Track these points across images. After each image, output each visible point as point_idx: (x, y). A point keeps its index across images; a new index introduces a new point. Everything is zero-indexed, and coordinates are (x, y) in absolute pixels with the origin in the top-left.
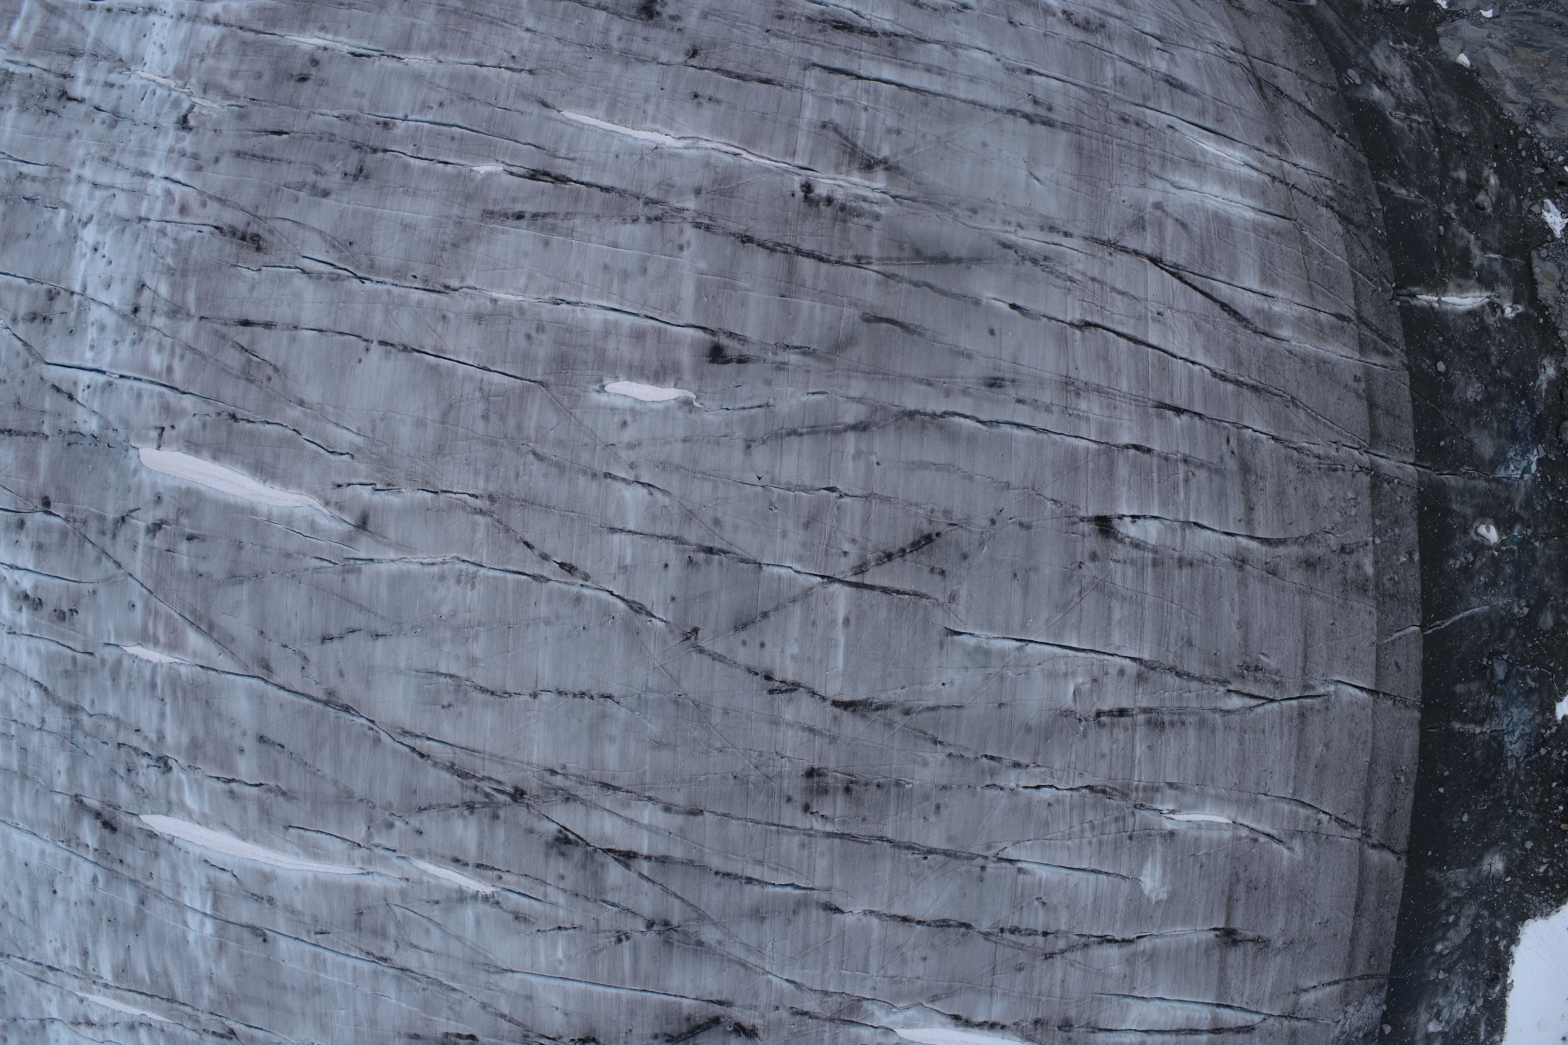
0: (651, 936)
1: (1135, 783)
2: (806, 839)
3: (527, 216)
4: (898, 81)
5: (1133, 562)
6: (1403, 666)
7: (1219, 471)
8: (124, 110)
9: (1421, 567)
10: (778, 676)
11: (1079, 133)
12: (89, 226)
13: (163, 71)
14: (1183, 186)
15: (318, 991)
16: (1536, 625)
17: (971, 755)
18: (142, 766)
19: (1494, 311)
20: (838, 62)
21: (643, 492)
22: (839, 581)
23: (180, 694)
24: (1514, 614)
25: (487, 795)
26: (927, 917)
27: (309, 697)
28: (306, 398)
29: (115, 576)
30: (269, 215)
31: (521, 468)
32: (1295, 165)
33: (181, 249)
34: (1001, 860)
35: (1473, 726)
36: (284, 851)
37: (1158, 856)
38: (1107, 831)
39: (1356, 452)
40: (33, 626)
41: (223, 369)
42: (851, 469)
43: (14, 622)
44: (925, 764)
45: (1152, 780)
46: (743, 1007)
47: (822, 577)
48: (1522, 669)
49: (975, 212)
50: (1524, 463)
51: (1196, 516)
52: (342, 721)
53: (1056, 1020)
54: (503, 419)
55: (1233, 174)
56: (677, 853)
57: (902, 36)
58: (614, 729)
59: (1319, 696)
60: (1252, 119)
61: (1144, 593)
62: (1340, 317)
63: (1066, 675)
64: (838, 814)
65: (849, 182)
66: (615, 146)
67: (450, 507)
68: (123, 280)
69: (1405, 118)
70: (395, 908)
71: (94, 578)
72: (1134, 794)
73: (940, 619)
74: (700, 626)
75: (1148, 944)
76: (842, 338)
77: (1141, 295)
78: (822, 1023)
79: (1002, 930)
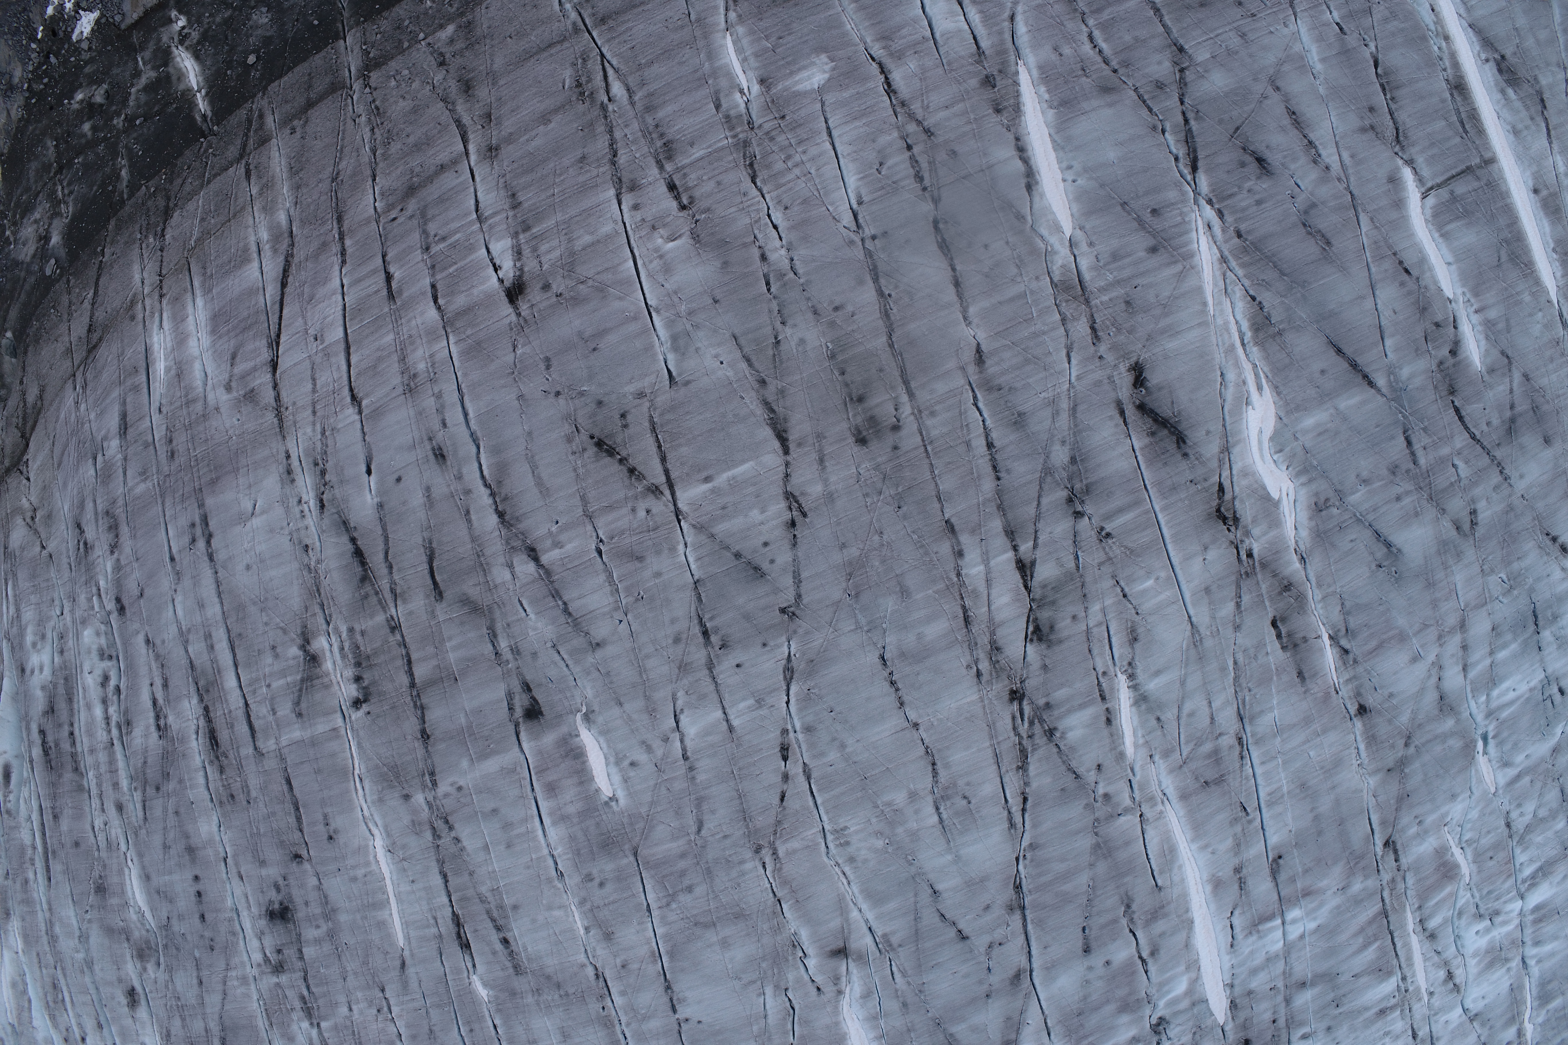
0: (1089, 509)
1: (730, 140)
2: (925, 413)
3: (501, 935)
4: (233, 669)
5: (535, 249)
7: (423, 214)
10: (787, 516)
11: (201, 489)
14: (203, 375)
15: (1303, 786)
17: (774, 304)
19: (186, 36)
20: (243, 728)
21: (684, 719)
22: (675, 505)
25: (1031, 723)
26: (944, 264)
27: (1025, 926)
31: (718, 837)
32: (143, 282)
34: (858, 226)
36: (1183, 880)
37: (788, 83)
38: (787, 142)
39: (355, 98)
42: (573, 545)
44: (802, 341)
45: (720, 126)
46: (1114, 390)
47: (679, 521)
49: (307, 546)
51: (470, 213)
52: (1031, 887)
53: (989, 94)
54: (683, 874)
55: (173, 336)
56: (996, 524)
57: (196, 684)
58: (910, 639)
59: (580, 14)
60: (122, 341)
61: (557, 224)
62: (248, 174)
63: (661, 257)
64: (887, 397)
65: (335, 670)
66: (405, 887)
67: (785, 883)
69: (64, 202)
70: (1185, 754)
72: (741, 136)
73: (665, 397)
74: (777, 608)
75: (875, 49)
76: (466, 609)
77: (307, 364)
78: (1094, 310)
79: (925, 189)
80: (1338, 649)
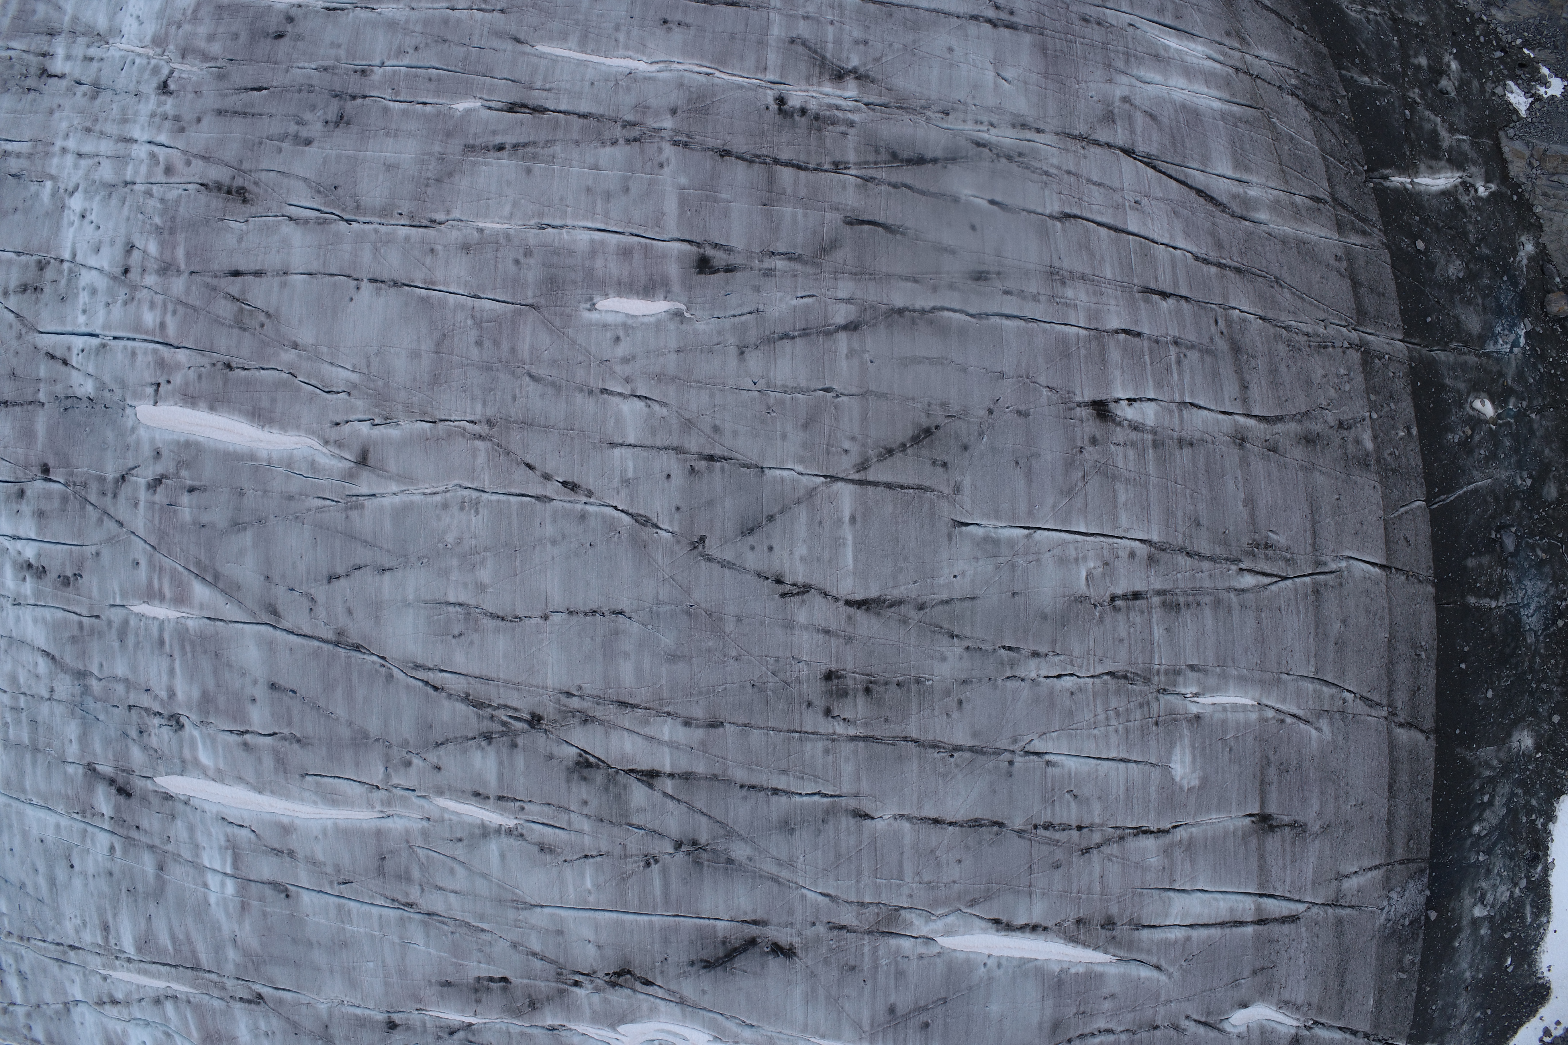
0: (680, 857)
1: (1157, 667)
2: (830, 744)
3: (508, 147)
5: (1133, 444)
6: (1412, 540)
7: (1209, 352)
8: (104, 82)
9: (1421, 442)
10: (788, 579)
11: (1042, 34)
12: (76, 194)
13: (141, 41)
14: (1148, 80)
15: (344, 944)
16: (1541, 497)
17: (989, 648)
18: (154, 726)
19: (1467, 191)
21: (640, 405)
22: (842, 479)
23: (188, 648)
24: (1518, 487)
25: (504, 724)
26: (959, 817)
27: (319, 639)
28: (299, 341)
29: (118, 535)
30: (253, 168)
31: (518, 390)
32: (1257, 57)
33: (168, 209)
34: (1028, 753)
35: (1488, 600)
36: (302, 800)
37: (1186, 741)
38: (1132, 718)
39: (1344, 330)
40: (38, 594)
41: (216, 320)
42: (845, 368)
43: (18, 594)
44: (944, 659)
45: (1173, 663)
46: (779, 925)
47: (825, 477)
48: (1531, 541)
49: (947, 114)
50: (1512, 337)
51: (1192, 396)
52: (353, 660)
53: (1098, 919)
54: (496, 343)
55: (1195, 66)
56: (700, 768)
58: (627, 645)
59: (1331, 572)
60: (1211, 14)
61: (1147, 475)
62: (1316, 199)
63: (1076, 560)
64: (860, 716)
65: (821, 93)
66: (590, 74)
67: (449, 435)
68: (112, 243)
69: (1362, 10)
70: (418, 850)
71: (96, 540)
72: (1156, 678)
73: (946, 511)
74: (708, 535)
75: (1184, 833)
76: (826, 241)
77: (1117, 184)
78: (860, 936)
79: (1035, 827)
80: (457, 1027)
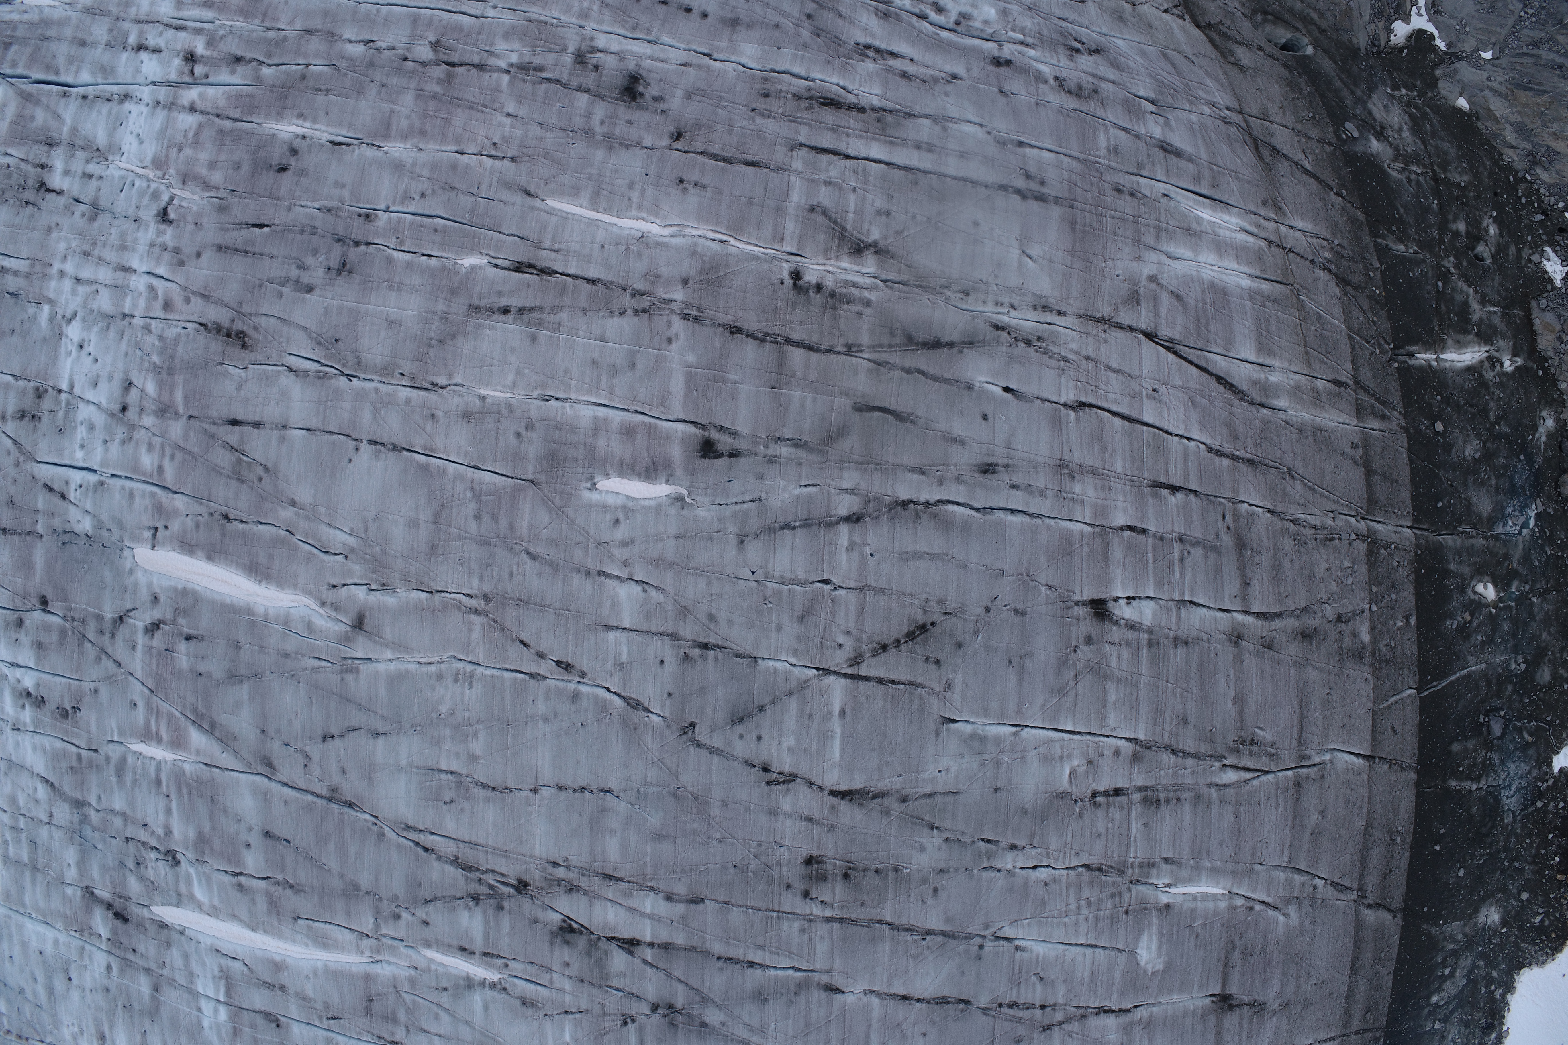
0: (656, 1018)
1: (1131, 860)
2: (806, 924)
3: (513, 310)
4: (887, 159)
5: (1128, 644)
6: (1399, 729)
7: (1214, 548)
8: (103, 202)
9: (1418, 631)
10: (775, 768)
11: (1072, 207)
12: (74, 322)
13: (141, 161)
14: (1178, 256)
16: (1533, 680)
17: (968, 840)
18: (151, 860)
19: (1493, 366)
20: (827, 141)
21: (637, 589)
22: (835, 673)
23: (185, 791)
24: (1511, 671)
25: (491, 887)
26: (926, 995)
27: (313, 794)
28: (297, 499)
29: (116, 675)
30: (253, 312)
31: (515, 568)
32: (1292, 227)
33: (167, 346)
34: (998, 938)
35: (1469, 783)
36: (294, 941)
37: (1154, 929)
38: (1103, 907)
39: (1353, 520)
40: (37, 723)
41: (214, 469)
42: (844, 562)
43: (18, 719)
44: (923, 849)
45: (1148, 856)
47: (818, 669)
48: (1519, 724)
49: (967, 294)
50: (1522, 519)
51: (1192, 595)
52: (346, 817)
54: (495, 518)
55: (1228, 240)
56: (680, 939)
57: (891, 111)
58: (614, 823)
59: (1314, 765)
60: (1249, 182)
61: (1139, 674)
62: (1337, 383)
63: (1061, 758)
64: (837, 899)
65: (838, 268)
66: (601, 236)
67: (445, 607)
68: (110, 378)
69: (1404, 170)
70: (405, 995)
71: (94, 677)
72: (1130, 871)
73: (936, 708)
74: (697, 721)
75: (1144, 1012)
76: (834, 428)
77: (1135, 372)
79: (1000, 1005)
